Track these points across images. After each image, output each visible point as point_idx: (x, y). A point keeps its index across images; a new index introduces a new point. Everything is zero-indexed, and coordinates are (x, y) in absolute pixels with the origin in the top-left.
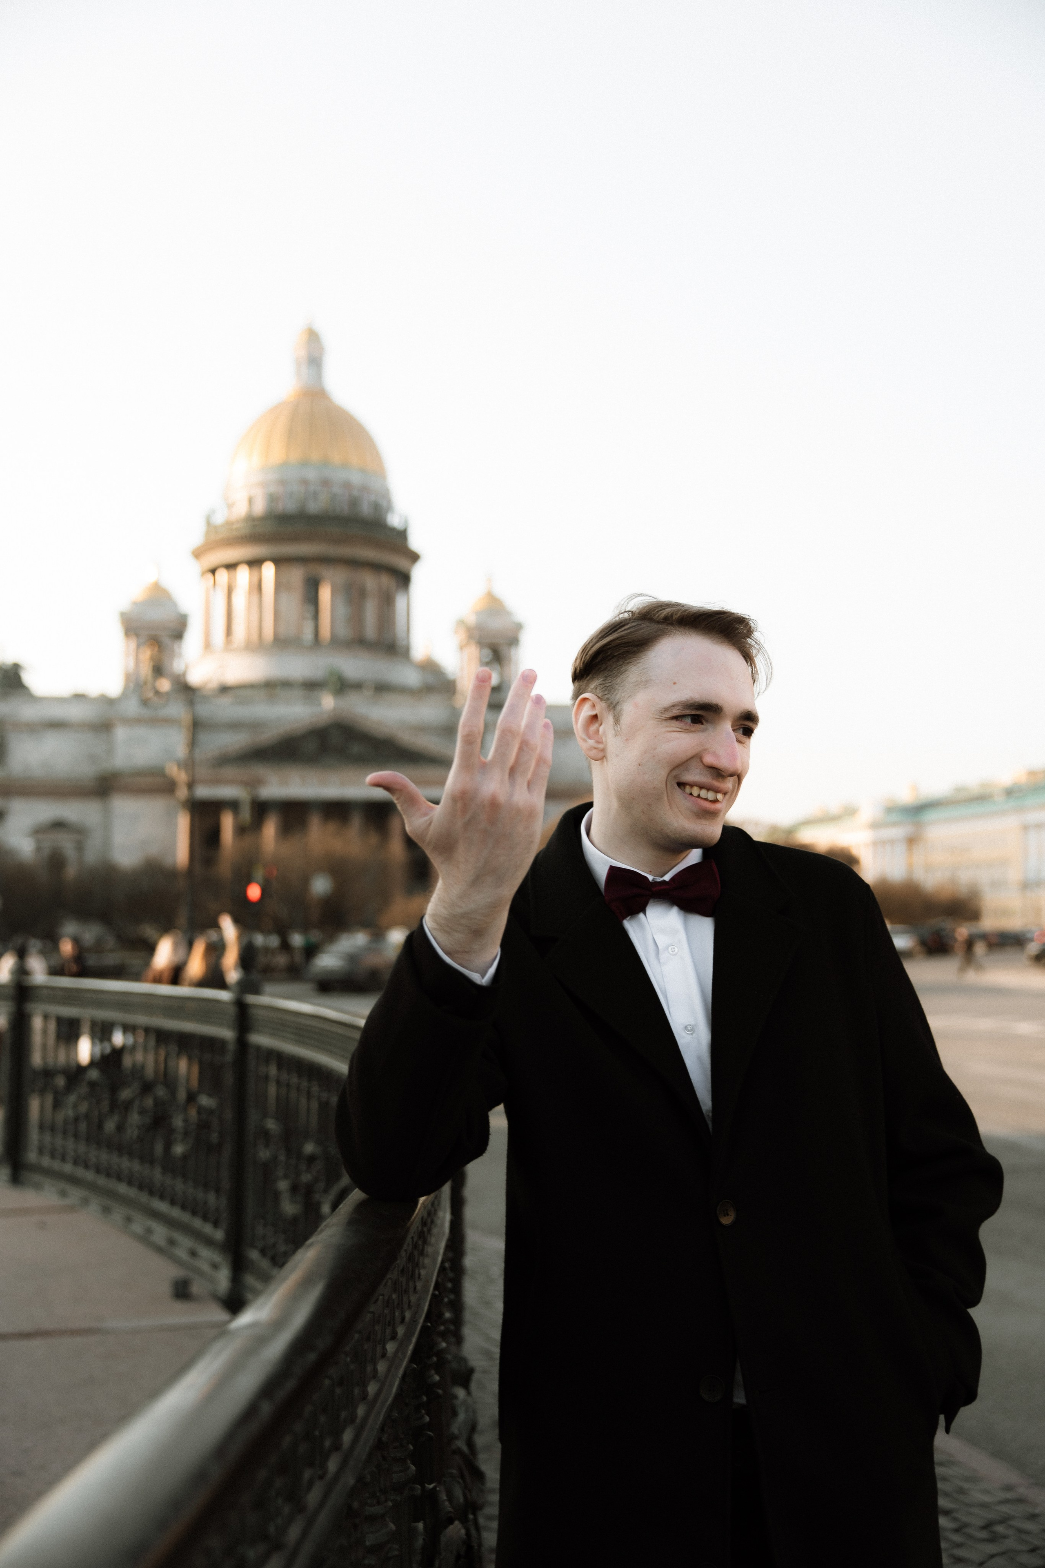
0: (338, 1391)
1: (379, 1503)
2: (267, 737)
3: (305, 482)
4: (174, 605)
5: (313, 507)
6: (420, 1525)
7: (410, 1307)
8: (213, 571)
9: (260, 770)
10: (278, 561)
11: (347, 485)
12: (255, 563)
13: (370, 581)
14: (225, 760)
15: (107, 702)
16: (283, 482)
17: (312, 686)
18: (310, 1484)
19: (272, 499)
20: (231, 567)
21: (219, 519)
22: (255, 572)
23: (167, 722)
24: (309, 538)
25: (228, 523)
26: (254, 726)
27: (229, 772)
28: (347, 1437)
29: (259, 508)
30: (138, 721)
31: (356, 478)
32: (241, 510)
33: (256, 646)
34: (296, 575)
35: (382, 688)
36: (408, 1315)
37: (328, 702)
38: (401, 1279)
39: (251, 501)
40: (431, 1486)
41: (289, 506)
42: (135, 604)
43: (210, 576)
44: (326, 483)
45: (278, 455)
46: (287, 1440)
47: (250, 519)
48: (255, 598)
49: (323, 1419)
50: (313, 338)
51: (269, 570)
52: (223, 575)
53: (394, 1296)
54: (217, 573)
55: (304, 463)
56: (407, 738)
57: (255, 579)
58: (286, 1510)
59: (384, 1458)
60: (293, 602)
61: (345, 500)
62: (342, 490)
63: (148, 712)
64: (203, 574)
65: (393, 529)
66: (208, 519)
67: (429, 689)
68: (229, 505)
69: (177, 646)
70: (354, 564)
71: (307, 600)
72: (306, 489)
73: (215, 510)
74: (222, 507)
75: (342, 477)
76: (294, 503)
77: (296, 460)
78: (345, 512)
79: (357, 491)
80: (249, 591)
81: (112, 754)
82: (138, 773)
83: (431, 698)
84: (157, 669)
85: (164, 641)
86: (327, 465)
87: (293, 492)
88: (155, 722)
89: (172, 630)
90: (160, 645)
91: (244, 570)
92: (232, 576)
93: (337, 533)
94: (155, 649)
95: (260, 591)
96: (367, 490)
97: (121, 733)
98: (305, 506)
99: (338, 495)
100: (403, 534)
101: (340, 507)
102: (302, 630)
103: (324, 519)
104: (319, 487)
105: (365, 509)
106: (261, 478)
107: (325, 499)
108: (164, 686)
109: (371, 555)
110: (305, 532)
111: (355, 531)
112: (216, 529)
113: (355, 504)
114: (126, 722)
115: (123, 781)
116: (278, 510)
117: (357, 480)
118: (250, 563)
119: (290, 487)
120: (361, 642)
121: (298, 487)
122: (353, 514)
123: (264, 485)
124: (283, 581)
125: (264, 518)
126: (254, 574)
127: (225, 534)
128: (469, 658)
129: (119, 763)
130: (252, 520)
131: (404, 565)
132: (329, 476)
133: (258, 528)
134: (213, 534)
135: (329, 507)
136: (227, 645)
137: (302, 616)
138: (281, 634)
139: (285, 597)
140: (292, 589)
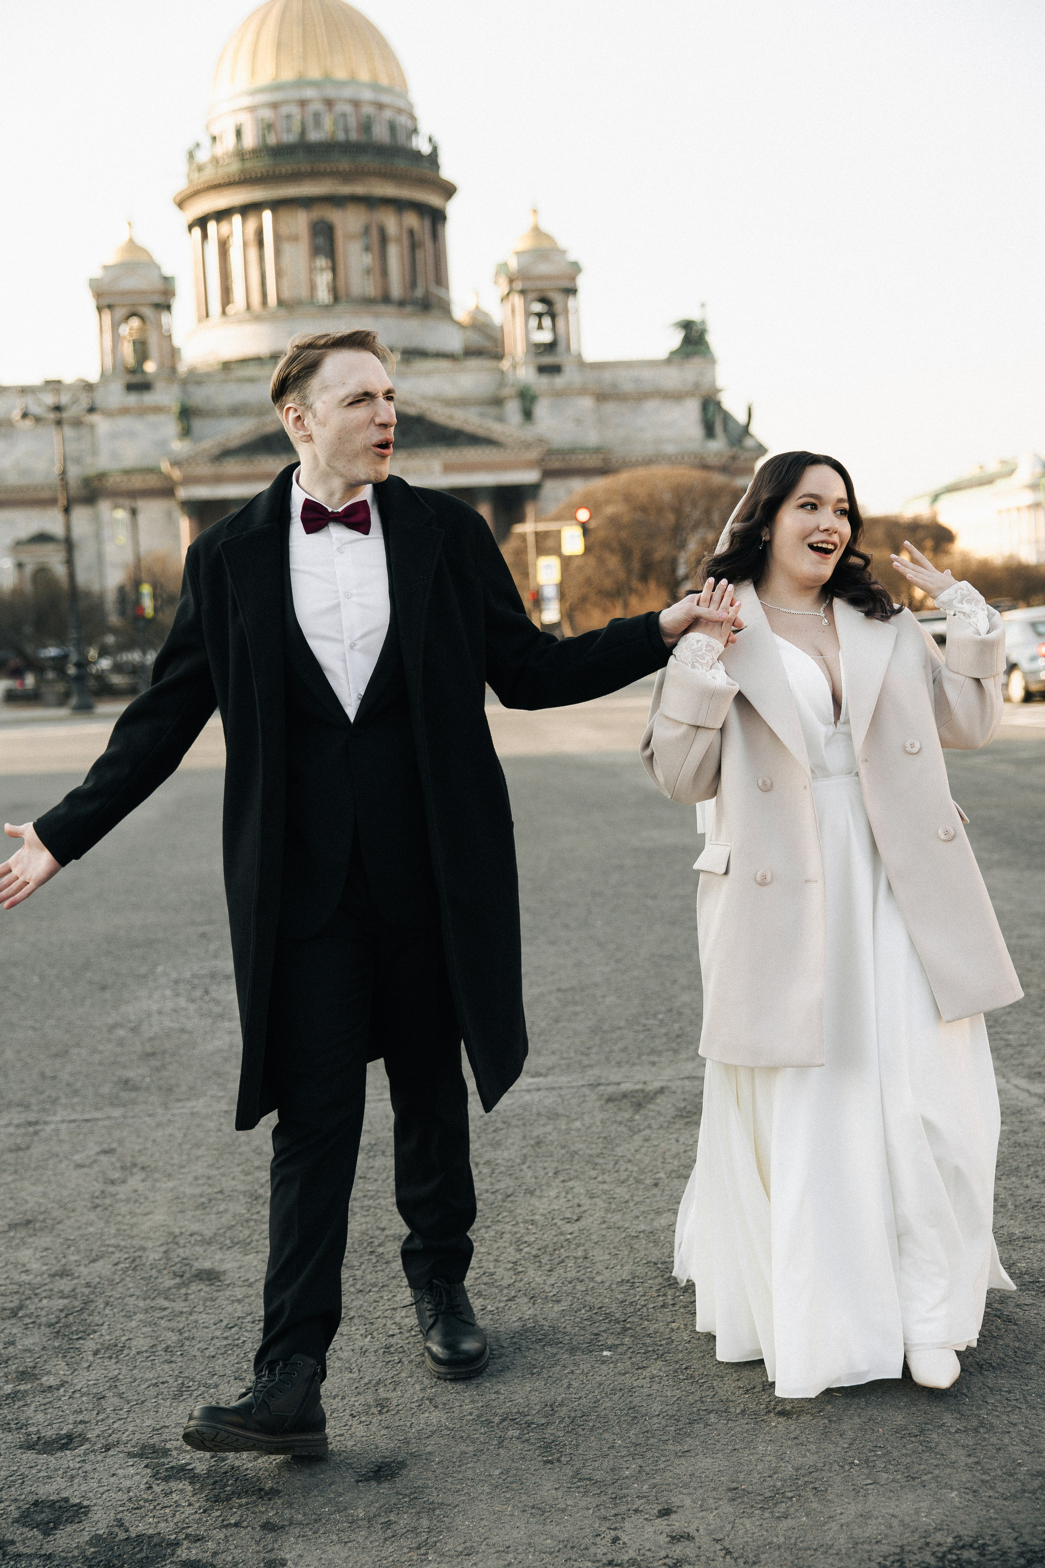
3: (303, 103)
4: (156, 267)
5: (314, 136)
8: (202, 224)
10: (275, 205)
11: (356, 104)
12: (250, 211)
13: (391, 222)
14: (226, 454)
15: (89, 387)
19: (264, 128)
20: (222, 215)
21: (203, 156)
22: (251, 219)
23: (157, 410)
24: (314, 175)
25: (215, 161)
27: (232, 467)
29: (250, 141)
30: (124, 411)
31: (365, 94)
32: (228, 143)
33: (259, 313)
34: (301, 221)
35: (412, 354)
39: (239, 133)
41: (285, 134)
42: (108, 269)
43: (198, 229)
44: (329, 102)
45: (266, 75)
47: (239, 153)
48: (253, 252)
51: (267, 215)
52: (213, 228)
54: (207, 226)
55: (301, 82)
56: (440, 415)
57: (252, 231)
60: (300, 253)
61: (352, 122)
62: (348, 109)
63: (132, 399)
64: (190, 227)
65: (417, 155)
66: (191, 155)
67: (471, 352)
68: (214, 139)
69: (165, 318)
70: (370, 202)
71: (316, 251)
72: (303, 112)
73: (198, 145)
74: (206, 142)
75: (348, 93)
76: (289, 130)
77: (288, 75)
78: (354, 136)
79: (367, 110)
80: (245, 245)
81: (94, 452)
82: (127, 472)
83: (473, 363)
84: (142, 351)
85: (148, 312)
86: (327, 80)
87: (289, 117)
88: (143, 412)
89: (157, 299)
90: (142, 318)
91: (237, 219)
92: (225, 227)
93: (344, 164)
94: (135, 322)
95: (260, 243)
96: (380, 106)
97: (102, 424)
98: (303, 133)
99: (344, 115)
100: (433, 159)
101: (346, 130)
102: (313, 287)
103: (328, 148)
104: (318, 106)
105: (381, 134)
106: (247, 101)
107: (328, 123)
108: (150, 367)
109: (389, 190)
110: (305, 167)
111: (367, 161)
112: (200, 169)
113: (366, 126)
114: (109, 414)
115: (110, 482)
116: (272, 140)
117: (367, 95)
118: (246, 210)
119: (284, 110)
120: (386, 299)
121: (295, 110)
122: (363, 138)
123: (252, 109)
124: (284, 230)
125: (256, 152)
126: (252, 224)
127: (209, 175)
128: (513, 311)
129: (103, 462)
130: (241, 154)
131: (434, 200)
132: (331, 93)
133: (249, 165)
134: (195, 175)
135: (334, 132)
136: (224, 313)
137: (312, 270)
138: (286, 294)
139: (287, 248)
140: (295, 238)
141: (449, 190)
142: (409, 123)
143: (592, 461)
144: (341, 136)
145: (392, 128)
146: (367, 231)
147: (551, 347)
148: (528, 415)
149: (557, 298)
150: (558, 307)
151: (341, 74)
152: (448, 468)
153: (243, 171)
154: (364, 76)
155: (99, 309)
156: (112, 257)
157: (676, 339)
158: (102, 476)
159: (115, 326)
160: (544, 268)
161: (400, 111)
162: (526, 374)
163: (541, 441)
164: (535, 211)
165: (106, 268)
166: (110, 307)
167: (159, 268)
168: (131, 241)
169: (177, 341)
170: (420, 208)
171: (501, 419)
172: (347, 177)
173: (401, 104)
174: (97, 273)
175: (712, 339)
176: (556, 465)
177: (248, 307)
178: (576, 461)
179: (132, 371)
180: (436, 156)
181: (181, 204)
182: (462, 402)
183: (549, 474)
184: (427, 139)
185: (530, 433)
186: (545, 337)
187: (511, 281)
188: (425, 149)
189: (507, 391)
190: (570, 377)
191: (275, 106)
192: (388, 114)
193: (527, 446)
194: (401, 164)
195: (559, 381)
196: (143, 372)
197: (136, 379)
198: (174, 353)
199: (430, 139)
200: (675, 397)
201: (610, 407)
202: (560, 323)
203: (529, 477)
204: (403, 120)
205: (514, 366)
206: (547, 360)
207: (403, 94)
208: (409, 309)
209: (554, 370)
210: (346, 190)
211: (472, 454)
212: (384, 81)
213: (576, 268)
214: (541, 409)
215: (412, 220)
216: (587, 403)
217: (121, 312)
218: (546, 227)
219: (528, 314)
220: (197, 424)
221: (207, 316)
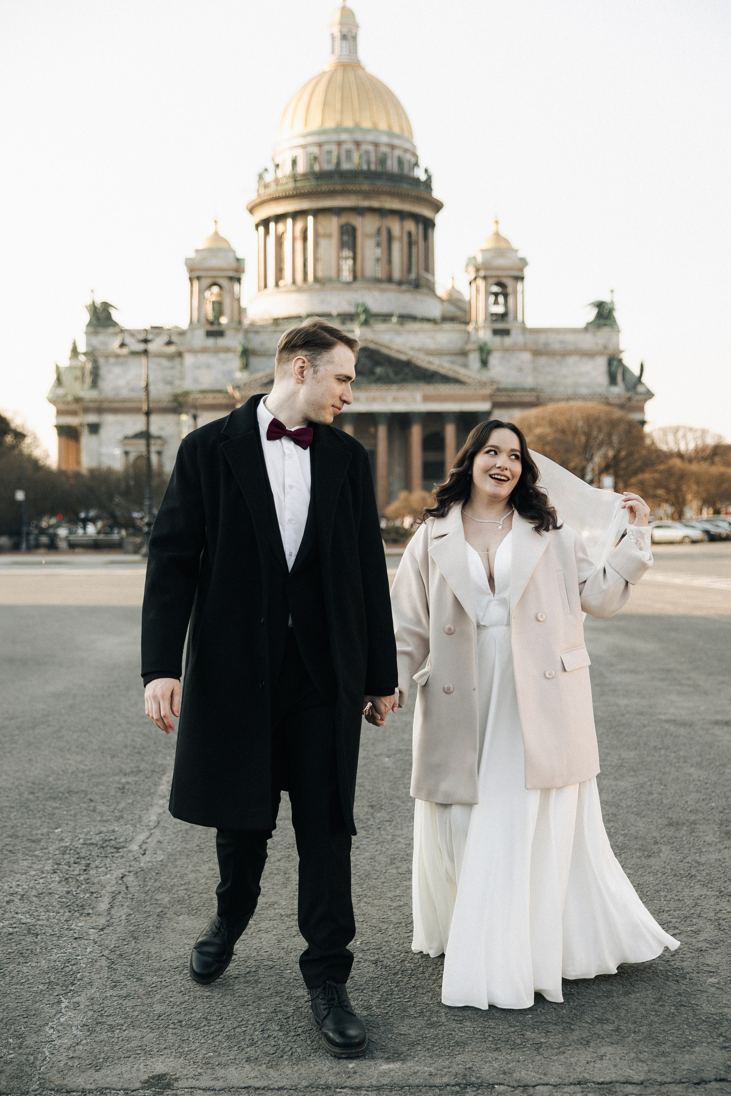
3: (339, 144)
5: (346, 166)
8: (265, 223)
10: (317, 213)
11: (376, 145)
12: (299, 216)
13: (396, 226)
15: (182, 333)
17: (346, 318)
19: (312, 160)
20: (279, 218)
21: (269, 178)
22: (299, 222)
23: (228, 350)
24: (344, 193)
25: (277, 181)
29: (301, 168)
30: (204, 350)
31: (382, 138)
32: (287, 169)
33: (300, 286)
34: (333, 224)
35: (405, 318)
37: (358, 331)
39: (294, 162)
43: (263, 227)
44: (357, 144)
45: (315, 124)
47: (293, 177)
48: (299, 244)
50: (347, 15)
51: (310, 219)
52: (273, 226)
54: (268, 225)
55: (339, 129)
56: (423, 361)
57: (300, 230)
60: (331, 246)
61: (373, 159)
62: (371, 148)
63: (210, 342)
64: (257, 226)
65: (417, 181)
66: (261, 177)
67: (446, 319)
68: (277, 166)
69: (236, 286)
70: (381, 212)
71: (343, 245)
72: (339, 149)
73: (266, 170)
74: (271, 168)
75: (370, 137)
76: (329, 162)
77: (330, 124)
78: (373, 167)
79: (383, 149)
80: (294, 239)
81: (182, 378)
82: (203, 392)
83: (447, 326)
84: (219, 308)
85: (224, 282)
86: (358, 127)
87: (329, 152)
88: (217, 351)
89: (231, 274)
90: (220, 287)
91: (289, 221)
92: (281, 227)
93: (366, 186)
94: (215, 289)
95: (305, 239)
96: (393, 147)
97: (189, 359)
98: (338, 164)
99: (367, 152)
100: (428, 185)
101: (369, 163)
102: (339, 270)
103: (355, 175)
104: (351, 146)
105: (392, 166)
106: (302, 141)
107: (356, 157)
108: (224, 320)
109: (396, 205)
110: (338, 187)
111: (382, 184)
112: (266, 186)
113: (382, 161)
114: (193, 351)
115: (190, 399)
116: (317, 168)
117: (384, 139)
118: (295, 215)
119: (326, 148)
120: (390, 280)
121: (334, 148)
122: (380, 169)
123: (304, 147)
124: (321, 230)
125: (305, 175)
126: (299, 225)
127: (273, 190)
128: (478, 291)
129: (188, 385)
130: (295, 178)
131: (427, 212)
132: (359, 137)
133: (299, 184)
134: (262, 191)
135: (359, 164)
136: (277, 285)
137: (339, 258)
138: (320, 274)
139: (323, 243)
140: (329, 236)
141: (437, 206)
142: (413, 160)
143: (528, 398)
144: (365, 167)
145: (400, 161)
146: (379, 231)
147: (503, 316)
148: (484, 363)
149: (509, 283)
150: (510, 290)
151: (367, 124)
152: (426, 399)
153: (295, 188)
154: (383, 126)
155: (191, 279)
156: (202, 245)
157: (592, 314)
158: (186, 394)
159: (201, 292)
160: (501, 262)
161: (406, 151)
162: (484, 335)
163: (492, 382)
164: (497, 222)
165: (197, 251)
166: (198, 278)
167: (234, 252)
168: (216, 234)
169: (243, 304)
170: (416, 218)
171: (465, 366)
172: (367, 195)
173: (407, 146)
174: (192, 255)
175: (617, 315)
176: (503, 399)
177: (294, 282)
178: (517, 397)
179: (212, 323)
180: (431, 182)
181: (251, 211)
182: (439, 353)
183: (497, 405)
184: (423, 171)
185: (485, 376)
186: (500, 309)
187: (477, 270)
188: (423, 177)
189: (470, 346)
190: (516, 337)
191: (320, 145)
192: (397, 153)
193: (483, 384)
194: (405, 187)
195: (508, 341)
196: (219, 324)
197: (215, 328)
198: (241, 311)
199: (426, 171)
200: (590, 354)
201: (543, 360)
202: (511, 300)
203: (484, 406)
204: (408, 156)
205: (477, 329)
206: (500, 326)
207: (410, 140)
208: (404, 287)
209: (506, 332)
210: (366, 203)
211: (444, 389)
212: (396, 130)
213: (524, 262)
214: (494, 360)
215: (410, 226)
216: (527, 356)
217: (206, 282)
218: (503, 233)
219: (488, 293)
220: (254, 361)
221: (266, 286)
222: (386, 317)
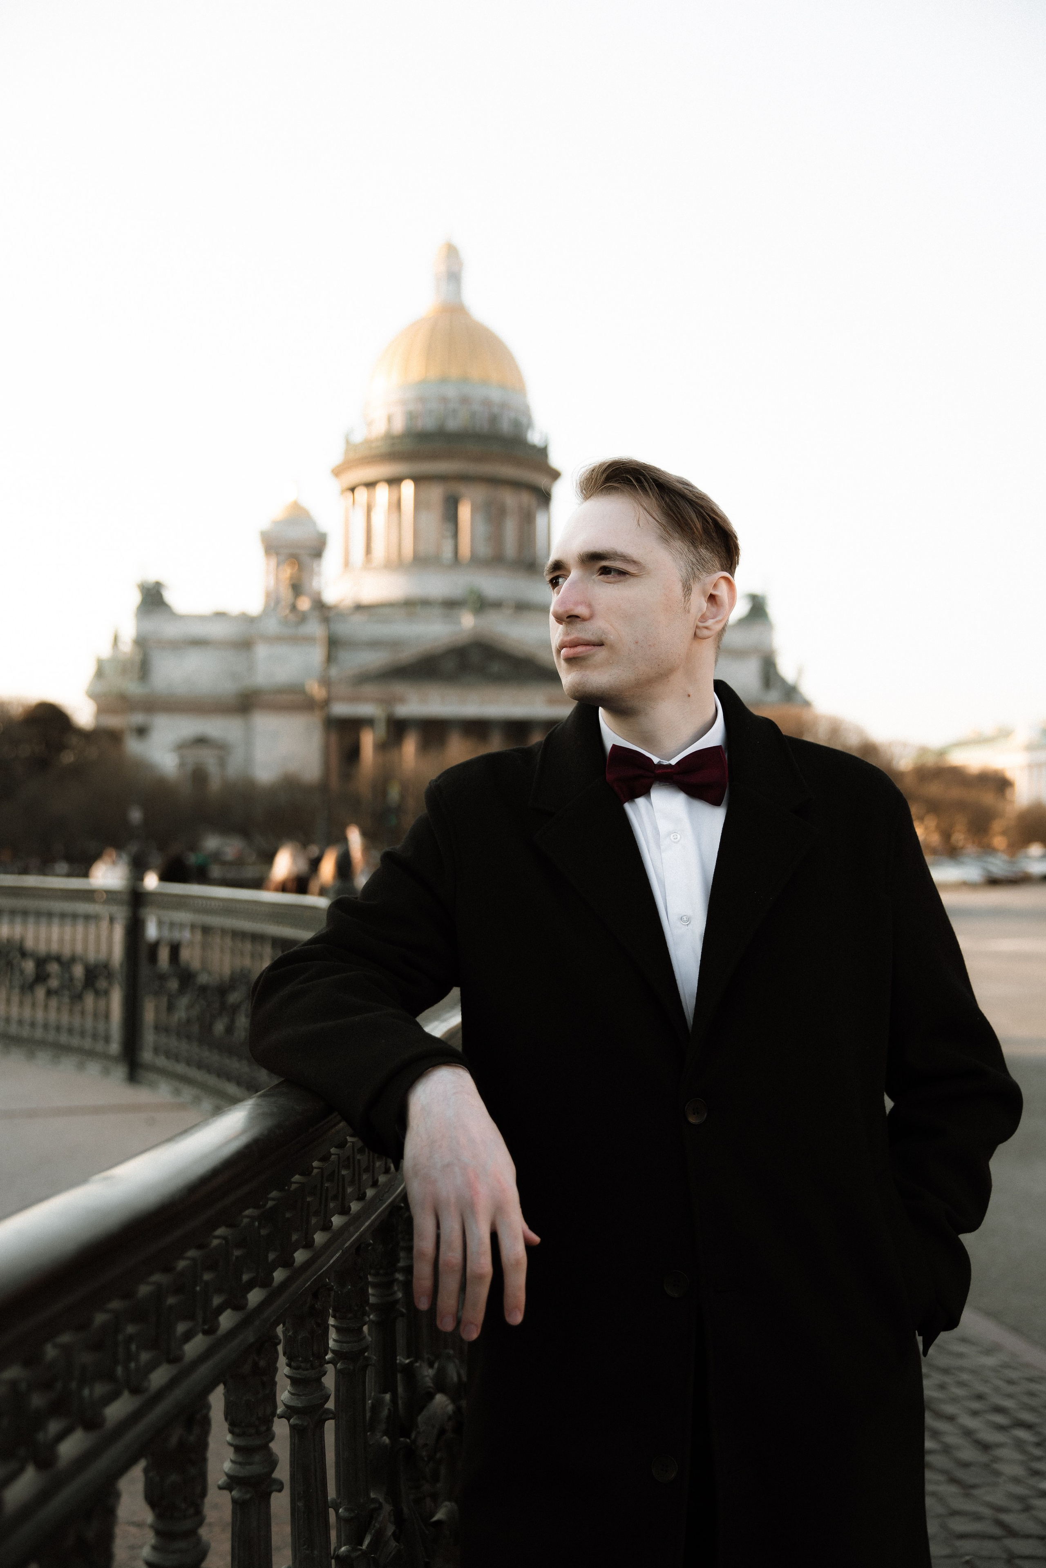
0: (237, 1253)
1: (313, 1367)
2: (407, 655)
3: (444, 400)
4: (314, 524)
5: (452, 425)
6: (388, 1397)
7: (375, 1184)
8: (352, 490)
9: (399, 688)
10: (418, 479)
11: (486, 402)
12: (394, 481)
13: (510, 499)
14: (364, 678)
15: (250, 619)
16: (422, 400)
17: (451, 605)
18: (188, 1336)
19: (411, 416)
20: (370, 485)
21: (358, 437)
22: (394, 488)
23: (309, 640)
24: (449, 455)
25: (367, 442)
26: (394, 644)
27: (370, 689)
28: (255, 1297)
29: (399, 426)
30: (279, 639)
31: (496, 395)
32: (379, 429)
33: (396, 565)
34: (436, 493)
35: (522, 607)
36: (370, 1193)
37: (468, 621)
38: (358, 1157)
39: (390, 419)
40: (407, 1361)
41: (428, 423)
42: (276, 523)
43: (350, 494)
44: (465, 400)
45: (417, 372)
46: (144, 1290)
47: (389, 437)
48: (395, 516)
49: (207, 1277)
50: (452, 252)
51: (408, 488)
52: (362, 494)
53: (344, 1172)
54: (356, 491)
55: (444, 380)
57: (395, 498)
58: (145, 1357)
59: (318, 1325)
60: (433, 519)
61: (484, 417)
62: (479, 406)
63: (289, 631)
64: (342, 492)
65: (532, 447)
66: (348, 438)
68: (368, 423)
69: (316, 564)
70: (494, 481)
71: (444, 519)
72: (443, 407)
73: (354, 429)
74: (361, 426)
75: (481, 393)
76: (432, 420)
77: (435, 374)
78: (482, 427)
79: (495, 408)
80: (389, 509)
81: (252, 670)
82: (279, 690)
84: (297, 588)
85: (305, 557)
86: (465, 379)
87: (431, 409)
88: (295, 640)
89: (312, 549)
90: (299, 564)
91: (383, 488)
92: (371, 494)
93: (477, 450)
95: (400, 510)
96: (506, 406)
97: (262, 651)
98: (442, 423)
99: (476, 411)
100: (543, 452)
101: (476, 422)
102: (438, 549)
103: (460, 436)
104: (455, 402)
105: (505, 426)
106: (400, 395)
107: (462, 416)
108: (303, 604)
109: (509, 472)
110: (441, 450)
111: (491, 448)
112: (354, 446)
113: (494, 419)
114: (267, 640)
115: (264, 696)
116: (417, 427)
118: (389, 481)
119: (429, 405)
120: (500, 560)
121: (437, 405)
122: (490, 430)
123: (402, 402)
124: (423, 500)
125: (403, 436)
126: (393, 493)
127: (362, 451)
129: (259, 681)
130: (391, 438)
131: (543, 482)
132: (467, 392)
133: (397, 445)
134: (351, 451)
135: (466, 423)
136: (365, 565)
137: (440, 535)
138: (421, 551)
139: (424, 514)
140: (429, 506)
141: (554, 475)
142: (527, 421)
144: (471, 427)
145: (513, 423)
146: (489, 504)
151: (475, 375)
153: (392, 450)
154: (494, 379)
155: (267, 553)
156: (279, 514)
157: (743, 607)
158: (256, 691)
159: (278, 567)
161: (519, 410)
166: (276, 552)
168: (295, 503)
170: (532, 488)
172: (478, 459)
173: (521, 404)
174: (268, 525)
177: (386, 560)
179: (289, 608)
180: (547, 449)
181: (338, 473)
184: (540, 435)
188: (539, 443)
192: (511, 413)
194: (520, 453)
196: (298, 608)
198: (321, 592)
199: (543, 435)
200: (742, 655)
204: (521, 417)
207: (523, 397)
208: (518, 570)
210: (473, 470)
215: (526, 498)
217: (284, 557)
220: (342, 653)
222: (497, 605)
